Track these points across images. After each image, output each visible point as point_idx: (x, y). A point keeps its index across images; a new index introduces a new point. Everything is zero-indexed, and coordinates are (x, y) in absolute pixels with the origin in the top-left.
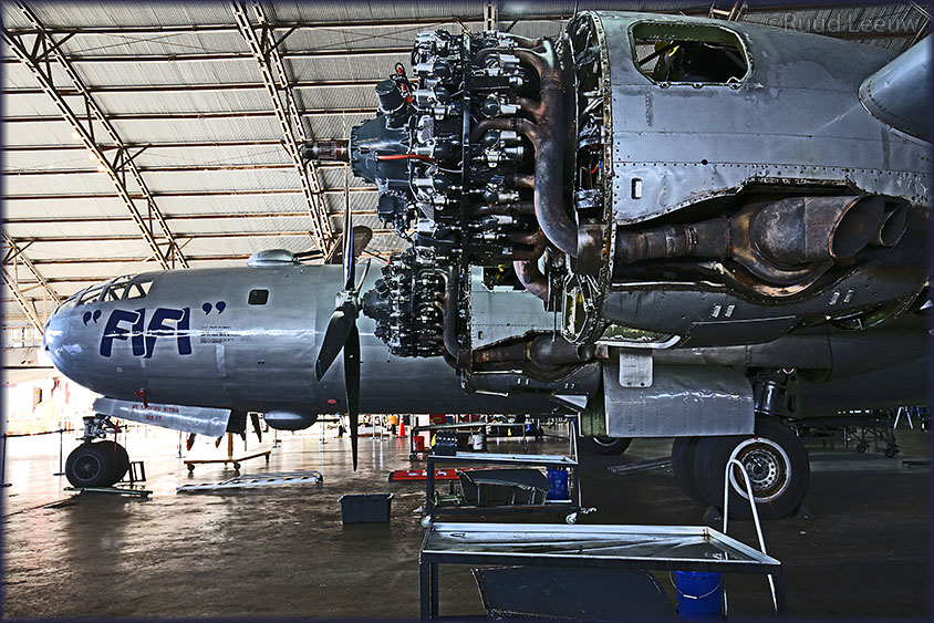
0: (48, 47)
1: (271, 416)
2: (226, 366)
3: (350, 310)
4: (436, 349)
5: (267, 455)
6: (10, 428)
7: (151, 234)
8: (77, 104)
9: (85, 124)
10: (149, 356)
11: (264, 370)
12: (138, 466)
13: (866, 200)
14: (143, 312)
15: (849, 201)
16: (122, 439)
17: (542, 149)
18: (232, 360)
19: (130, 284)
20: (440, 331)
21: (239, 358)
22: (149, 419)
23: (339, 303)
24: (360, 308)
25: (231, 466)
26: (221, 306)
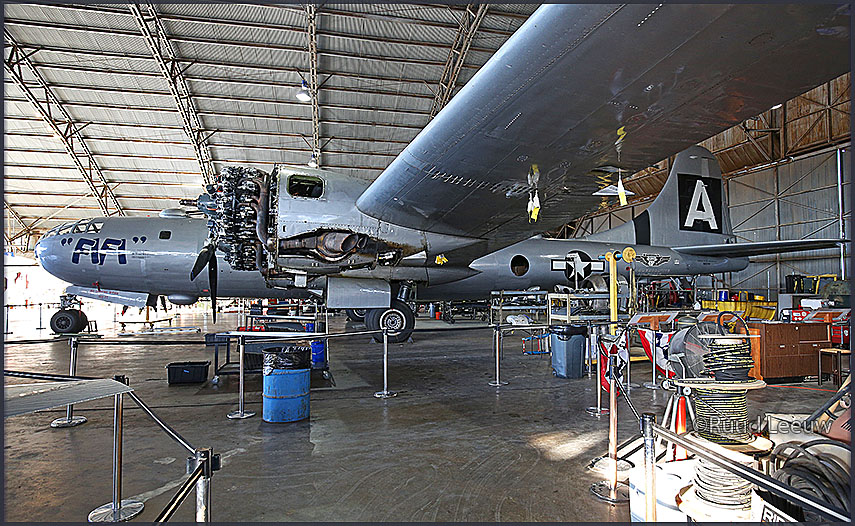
0: (20, 58)
1: (172, 298)
2: (146, 270)
3: (211, 248)
4: (253, 267)
5: (170, 320)
6: (8, 302)
7: (90, 180)
8: (39, 93)
9: (45, 106)
10: (101, 264)
11: (167, 273)
12: (93, 324)
13: (352, 235)
14: (98, 240)
15: (347, 235)
16: (84, 309)
17: (259, 213)
18: (149, 268)
19: (90, 224)
20: (255, 260)
21: (154, 267)
22: (101, 298)
23: (206, 244)
24: (217, 246)
25: (148, 325)
26: (144, 239)
